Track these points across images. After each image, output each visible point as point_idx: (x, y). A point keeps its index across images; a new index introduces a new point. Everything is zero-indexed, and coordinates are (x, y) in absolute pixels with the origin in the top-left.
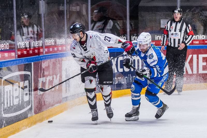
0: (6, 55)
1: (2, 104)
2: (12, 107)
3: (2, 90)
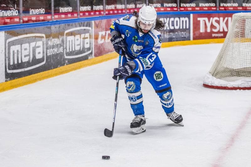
0: (70, 16)
1: (65, 50)
2: (74, 51)
3: (65, 40)
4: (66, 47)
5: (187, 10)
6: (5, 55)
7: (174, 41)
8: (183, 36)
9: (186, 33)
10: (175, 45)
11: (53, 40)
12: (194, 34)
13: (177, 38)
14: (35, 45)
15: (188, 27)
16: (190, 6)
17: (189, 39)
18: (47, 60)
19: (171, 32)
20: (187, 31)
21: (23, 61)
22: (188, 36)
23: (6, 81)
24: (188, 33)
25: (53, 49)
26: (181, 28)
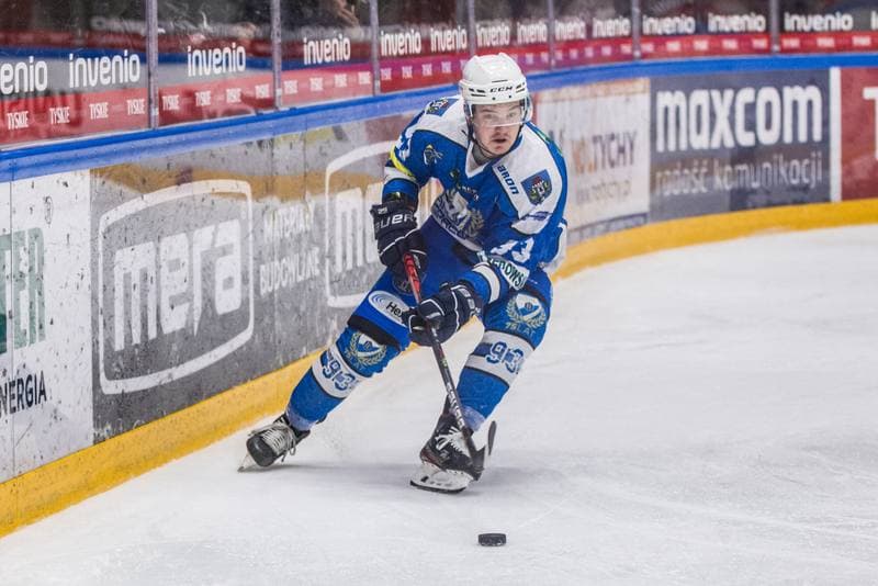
0: (341, 79)
1: (328, 261)
3: (327, 210)
4: (332, 248)
5: (816, 49)
6: (94, 298)
7: (755, 207)
8: (795, 182)
9: (809, 166)
10: (762, 227)
11: (282, 211)
12: (847, 171)
13: (768, 193)
14: (214, 242)
15: (817, 136)
16: (826, 27)
17: (822, 195)
18: (258, 320)
19: (740, 162)
20: (814, 155)
21: (167, 330)
22: (820, 178)
23: (98, 440)
24: (820, 163)
25: (280, 260)
26: (788, 138)
